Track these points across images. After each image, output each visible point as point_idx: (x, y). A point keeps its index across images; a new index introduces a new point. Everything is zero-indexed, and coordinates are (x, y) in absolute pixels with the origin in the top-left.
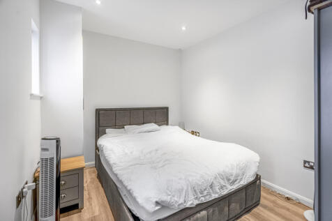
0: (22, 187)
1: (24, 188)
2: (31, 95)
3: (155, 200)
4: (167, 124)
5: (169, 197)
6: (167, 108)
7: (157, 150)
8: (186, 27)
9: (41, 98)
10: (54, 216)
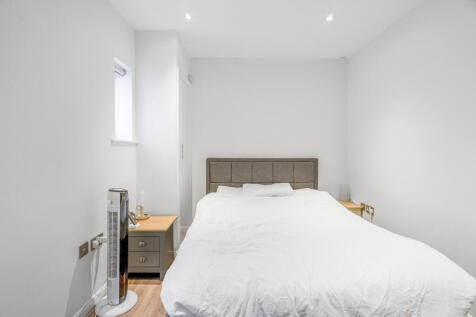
0: (92, 237)
1: (95, 239)
2: (112, 141)
3: (176, 300)
4: (315, 187)
5: (205, 303)
6: (315, 161)
7: (257, 226)
8: (334, 17)
9: (137, 144)
10: (118, 278)
